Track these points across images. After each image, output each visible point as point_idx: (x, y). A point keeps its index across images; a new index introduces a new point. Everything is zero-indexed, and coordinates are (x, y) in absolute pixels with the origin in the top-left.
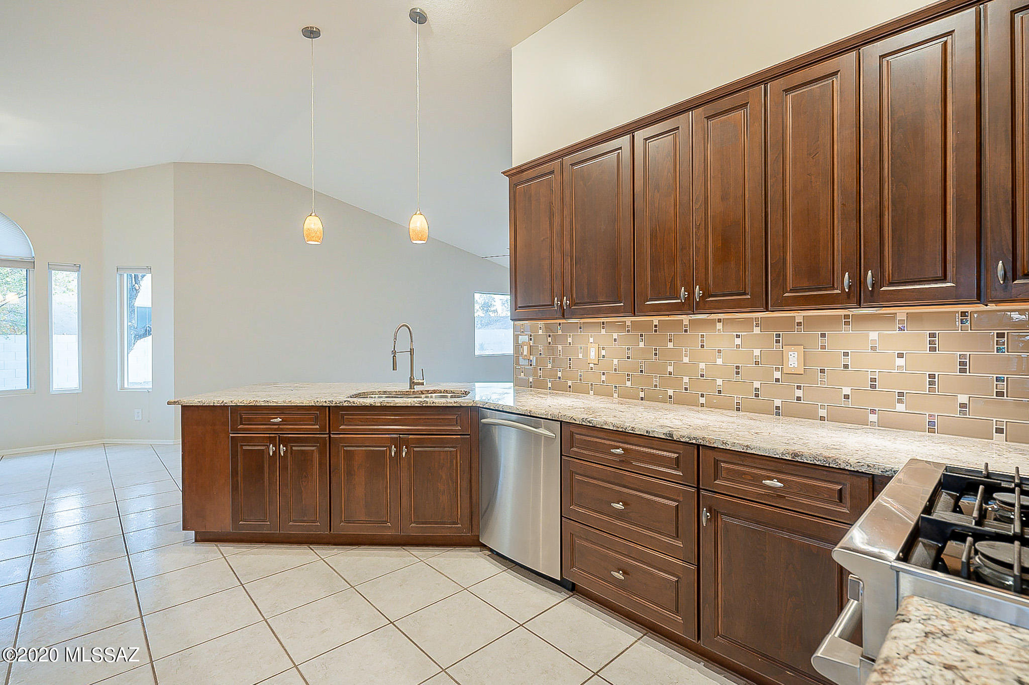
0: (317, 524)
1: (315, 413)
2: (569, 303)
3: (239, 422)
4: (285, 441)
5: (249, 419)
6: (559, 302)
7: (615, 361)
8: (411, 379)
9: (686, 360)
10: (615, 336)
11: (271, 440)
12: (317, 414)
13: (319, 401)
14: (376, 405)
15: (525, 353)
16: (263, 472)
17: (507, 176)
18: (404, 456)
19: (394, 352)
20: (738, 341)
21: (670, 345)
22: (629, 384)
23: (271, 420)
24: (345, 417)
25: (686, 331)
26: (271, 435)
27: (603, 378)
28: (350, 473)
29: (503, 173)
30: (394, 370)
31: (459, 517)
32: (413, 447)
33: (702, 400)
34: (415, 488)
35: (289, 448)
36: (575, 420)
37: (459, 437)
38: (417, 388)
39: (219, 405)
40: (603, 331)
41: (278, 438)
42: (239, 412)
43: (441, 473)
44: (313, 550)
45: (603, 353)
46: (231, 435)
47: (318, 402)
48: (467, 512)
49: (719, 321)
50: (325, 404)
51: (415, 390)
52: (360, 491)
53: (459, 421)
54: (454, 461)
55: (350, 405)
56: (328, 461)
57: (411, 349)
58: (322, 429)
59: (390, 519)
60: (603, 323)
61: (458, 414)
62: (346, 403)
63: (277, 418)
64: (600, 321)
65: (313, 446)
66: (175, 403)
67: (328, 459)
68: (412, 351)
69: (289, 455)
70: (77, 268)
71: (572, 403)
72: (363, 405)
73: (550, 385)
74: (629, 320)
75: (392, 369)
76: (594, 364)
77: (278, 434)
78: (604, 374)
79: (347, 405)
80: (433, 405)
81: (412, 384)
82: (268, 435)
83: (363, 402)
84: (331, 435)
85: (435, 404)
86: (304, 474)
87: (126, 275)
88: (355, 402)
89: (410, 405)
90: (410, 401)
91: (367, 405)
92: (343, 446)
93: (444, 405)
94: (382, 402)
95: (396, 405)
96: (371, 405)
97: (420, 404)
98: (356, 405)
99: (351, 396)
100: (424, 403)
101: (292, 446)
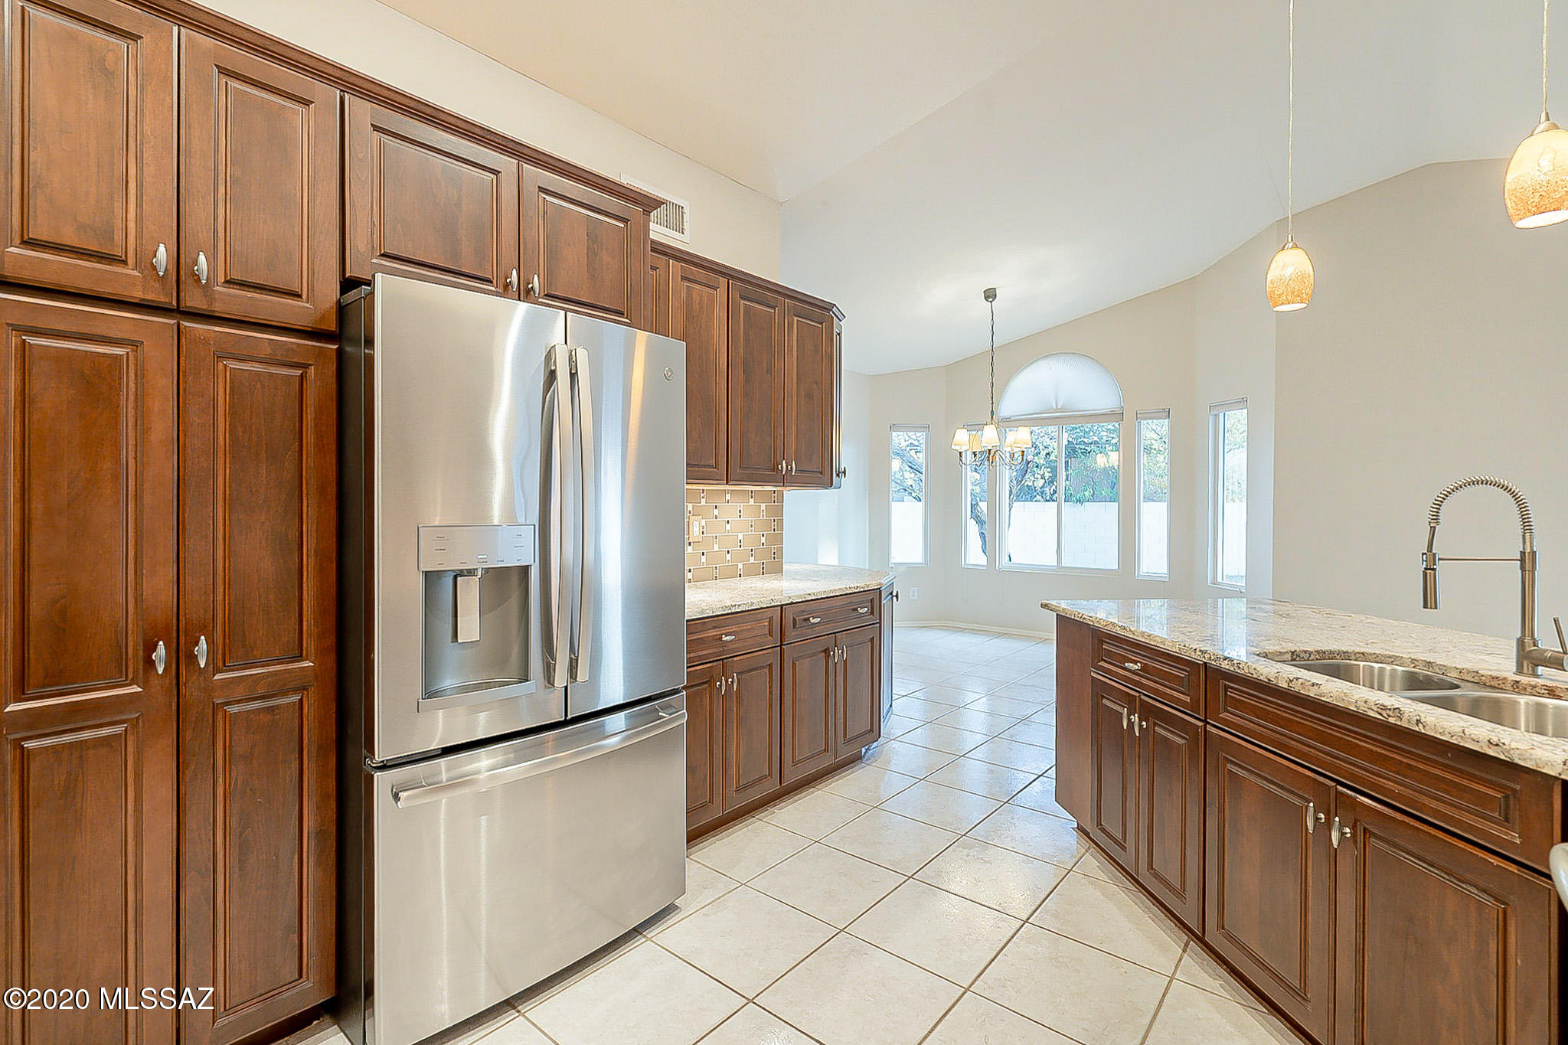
1: (1182, 671)
3: (1101, 656)
4: (1148, 712)
5: (1109, 654)
11: (1127, 699)
12: (1185, 672)
13: (1188, 646)
19: (1430, 559)
23: (1128, 664)
24: (1229, 693)
26: (1130, 692)
28: (1234, 826)
32: (1369, 832)
35: (1151, 727)
37: (1512, 867)
38: (1547, 676)
39: (1078, 619)
41: (1134, 697)
42: (1099, 638)
43: (1446, 958)
46: (1092, 674)
47: (1186, 647)
52: (1252, 878)
55: (1232, 669)
56: (1202, 780)
57: (1522, 554)
58: (1194, 706)
61: (1512, 790)
62: (1226, 662)
63: (1135, 662)
65: (1182, 737)
66: (1046, 606)
69: (1151, 739)
77: (1137, 692)
79: (1227, 667)
80: (1417, 729)
81: (1527, 659)
83: (1255, 669)
84: (1208, 726)
85: (1424, 726)
86: (1168, 787)
87: (1222, 415)
88: (1241, 666)
89: (1355, 709)
90: (1356, 697)
91: (1261, 678)
92: (1224, 757)
93: (1451, 741)
94: (1291, 681)
95: (1323, 699)
96: (1269, 680)
97: (1381, 714)
98: (1243, 672)
99: (1293, 653)
100: (1390, 713)
101: (1155, 724)
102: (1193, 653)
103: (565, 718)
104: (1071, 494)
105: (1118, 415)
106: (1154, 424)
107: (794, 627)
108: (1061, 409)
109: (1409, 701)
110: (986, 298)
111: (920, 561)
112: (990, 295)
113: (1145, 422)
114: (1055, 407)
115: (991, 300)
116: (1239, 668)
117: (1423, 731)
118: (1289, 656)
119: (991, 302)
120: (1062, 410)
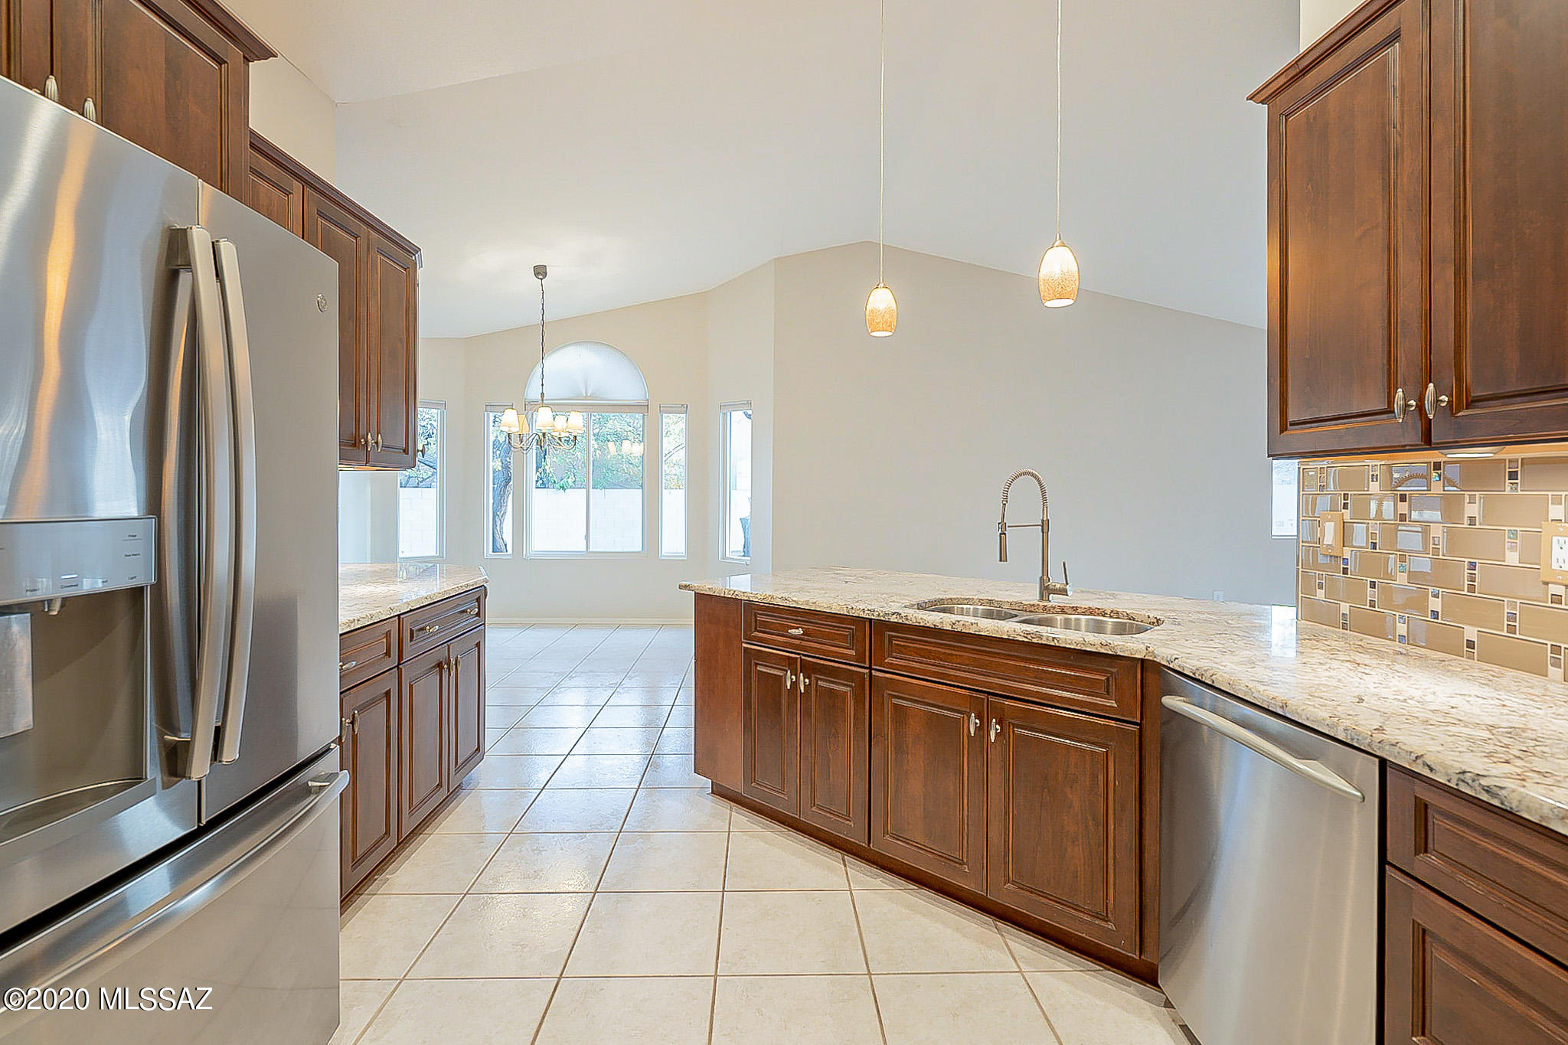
0: (850, 823)
1: (850, 629)
2: (1450, 402)
3: (753, 627)
4: (808, 669)
5: (764, 624)
6: (1413, 402)
8: (1042, 579)
11: (791, 663)
12: (853, 629)
13: (854, 607)
14: (945, 628)
15: (1329, 539)
16: (780, 715)
17: (1262, 102)
18: (993, 741)
19: (1003, 527)
23: (789, 631)
24: (894, 642)
26: (791, 655)
28: (900, 748)
29: (1250, 98)
30: (1001, 560)
31: (1111, 906)
32: (1013, 724)
34: (1015, 812)
35: (814, 682)
36: (1431, 769)
37: (1112, 723)
38: (1056, 600)
39: (730, 596)
41: (799, 660)
42: (753, 611)
43: (1070, 796)
44: (845, 866)
46: (744, 645)
47: (852, 608)
48: (1130, 901)
50: (862, 615)
51: (1049, 604)
52: (915, 786)
53: (1113, 688)
54: (1101, 777)
55: (901, 621)
56: (867, 717)
57: (1043, 521)
58: (860, 657)
59: (967, 857)
61: (1112, 673)
62: (894, 616)
63: (797, 628)
65: (847, 686)
66: (686, 587)
67: (867, 714)
68: (1045, 526)
69: (813, 692)
70: (684, 409)
71: (1453, 702)
72: (922, 624)
73: (1402, 629)
75: (998, 559)
76: (1564, 585)
77: (799, 654)
79: (896, 620)
80: (1053, 644)
81: (1046, 590)
82: (788, 654)
83: (922, 619)
84: (873, 671)
85: (1058, 641)
86: (833, 730)
87: (729, 414)
88: (909, 618)
89: (1007, 637)
90: (1006, 629)
91: (928, 625)
92: (889, 694)
93: (1077, 648)
94: (954, 624)
95: (981, 633)
96: (935, 626)
97: (1026, 638)
98: (911, 623)
99: (918, 604)
100: (1034, 636)
101: (817, 679)
102: (862, 613)
103: (199, 826)
104: (555, 482)
105: (643, 407)
106: (673, 417)
107: (411, 641)
108: (590, 396)
109: (1019, 624)
110: (537, 274)
111: (434, 554)
112: (540, 272)
113: (666, 415)
114: (584, 395)
115: (541, 277)
116: (907, 619)
117: (1057, 645)
118: (916, 607)
119: (541, 279)
120: (592, 398)
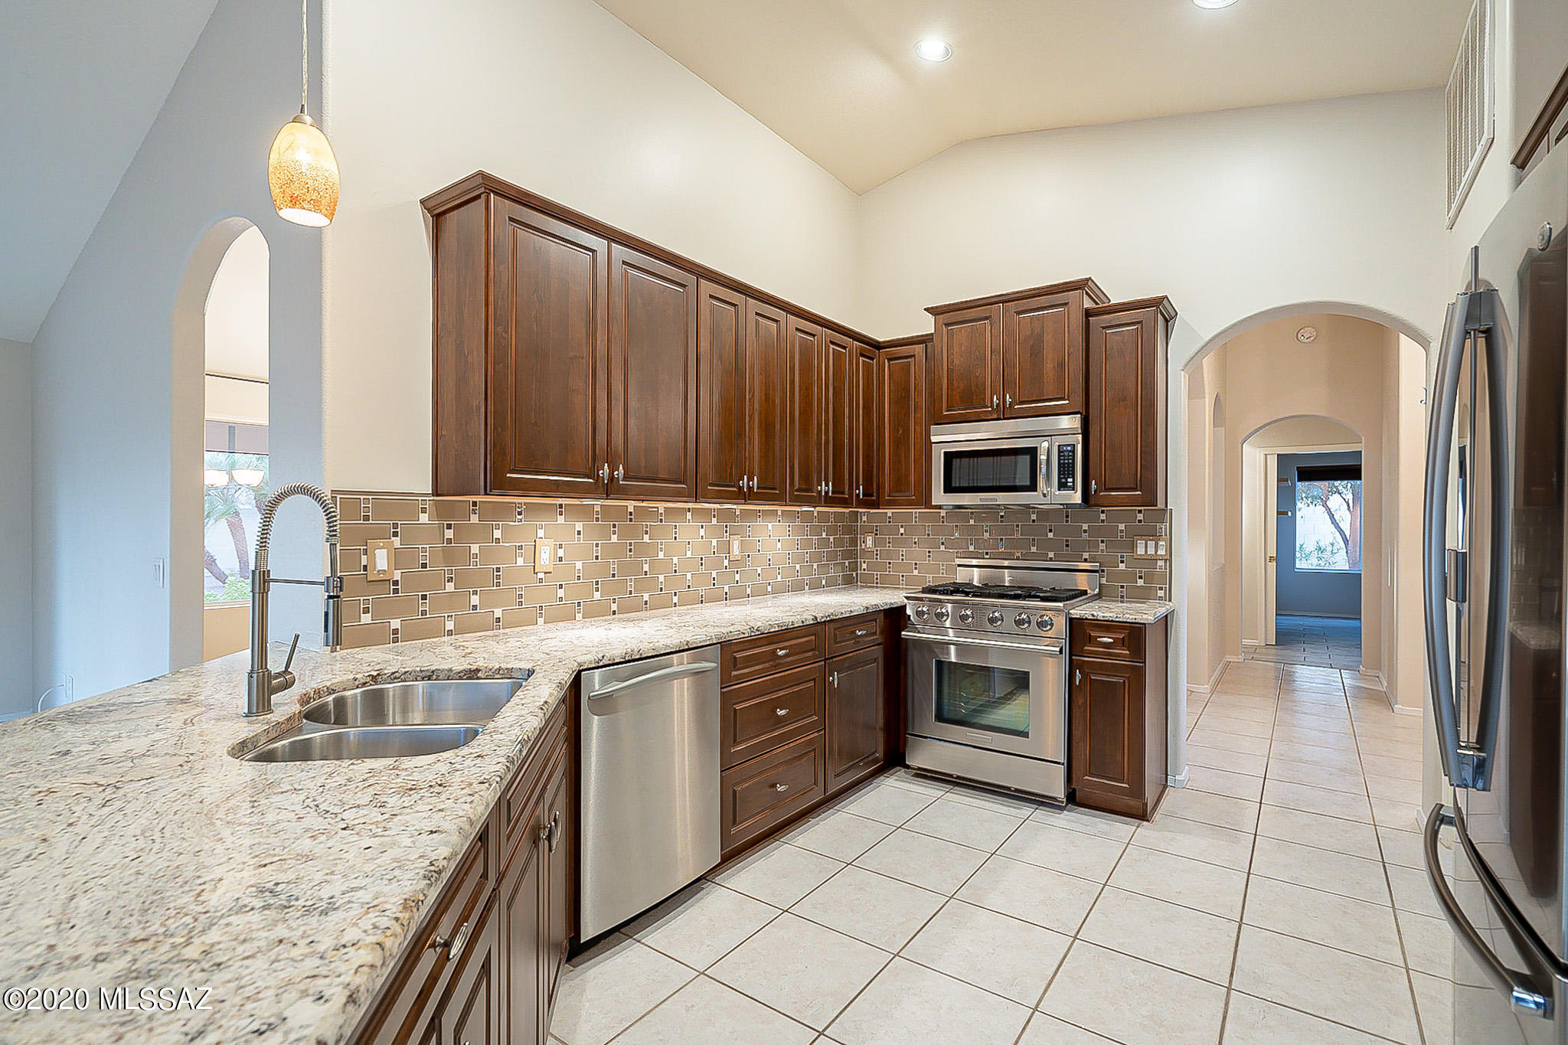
7: (579, 565)
9: (661, 555)
10: (579, 526)
15: (381, 564)
20: (702, 532)
21: (646, 539)
22: (597, 595)
25: (661, 521)
27: (561, 593)
33: (675, 599)
40: (561, 519)
45: (561, 552)
49: (689, 510)
60: (561, 506)
64: (555, 502)
74: (597, 504)
76: (545, 573)
78: (561, 586)
